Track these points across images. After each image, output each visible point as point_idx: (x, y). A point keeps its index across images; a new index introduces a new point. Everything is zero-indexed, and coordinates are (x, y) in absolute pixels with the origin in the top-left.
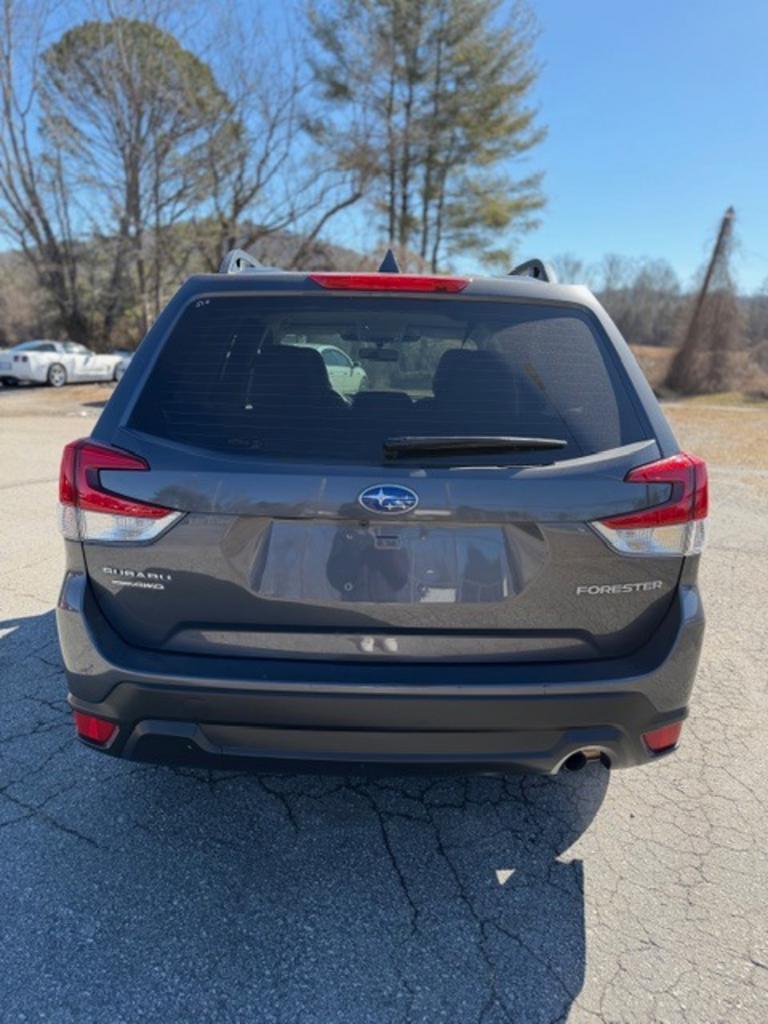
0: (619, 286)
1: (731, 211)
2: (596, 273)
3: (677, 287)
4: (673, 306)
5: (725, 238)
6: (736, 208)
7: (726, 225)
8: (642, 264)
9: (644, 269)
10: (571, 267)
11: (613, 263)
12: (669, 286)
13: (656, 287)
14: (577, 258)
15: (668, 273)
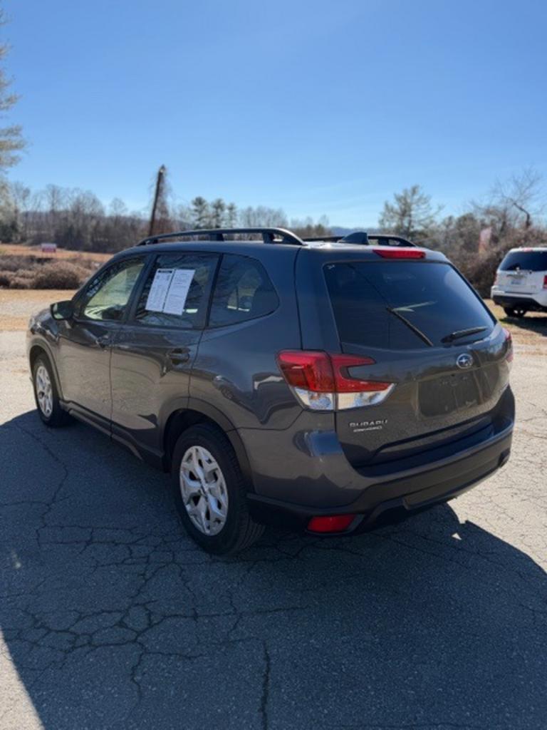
0: (60, 208)
1: (163, 168)
2: (42, 198)
3: (102, 212)
4: (102, 224)
5: (161, 185)
6: (166, 166)
7: (160, 177)
8: (76, 195)
9: (78, 199)
10: (21, 193)
11: (54, 192)
12: (97, 211)
13: (88, 211)
14: (25, 186)
15: (95, 202)
